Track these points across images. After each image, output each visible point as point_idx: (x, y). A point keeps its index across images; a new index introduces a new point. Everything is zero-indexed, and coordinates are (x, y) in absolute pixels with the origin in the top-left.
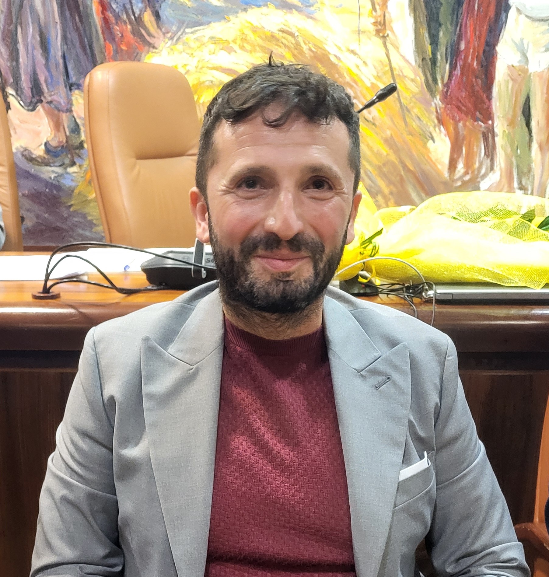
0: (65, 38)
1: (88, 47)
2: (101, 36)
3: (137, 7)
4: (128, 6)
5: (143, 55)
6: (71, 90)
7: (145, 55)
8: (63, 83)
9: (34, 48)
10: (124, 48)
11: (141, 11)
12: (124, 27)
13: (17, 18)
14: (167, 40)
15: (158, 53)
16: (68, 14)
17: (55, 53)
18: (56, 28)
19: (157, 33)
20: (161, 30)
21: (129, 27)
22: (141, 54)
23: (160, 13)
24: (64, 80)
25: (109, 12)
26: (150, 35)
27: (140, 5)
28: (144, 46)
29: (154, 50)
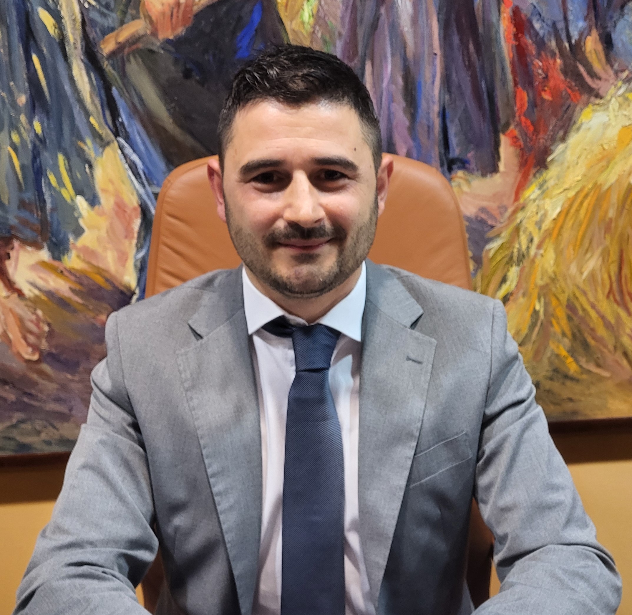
0: (447, 81)
1: (485, 96)
2: (510, 77)
3: (576, 26)
4: (561, 25)
5: (578, 109)
6: (450, 169)
7: (582, 110)
8: (437, 159)
9: (391, 100)
10: (547, 97)
11: (581, 34)
12: (551, 62)
13: (366, 47)
14: (620, 83)
15: (603, 104)
16: (456, 39)
17: (429, 108)
18: (434, 65)
19: (605, 71)
20: (612, 66)
21: (559, 61)
22: (576, 107)
23: (614, 36)
24: (440, 153)
25: (528, 37)
26: (593, 75)
27: (581, 24)
28: (581, 94)
29: (598, 101)
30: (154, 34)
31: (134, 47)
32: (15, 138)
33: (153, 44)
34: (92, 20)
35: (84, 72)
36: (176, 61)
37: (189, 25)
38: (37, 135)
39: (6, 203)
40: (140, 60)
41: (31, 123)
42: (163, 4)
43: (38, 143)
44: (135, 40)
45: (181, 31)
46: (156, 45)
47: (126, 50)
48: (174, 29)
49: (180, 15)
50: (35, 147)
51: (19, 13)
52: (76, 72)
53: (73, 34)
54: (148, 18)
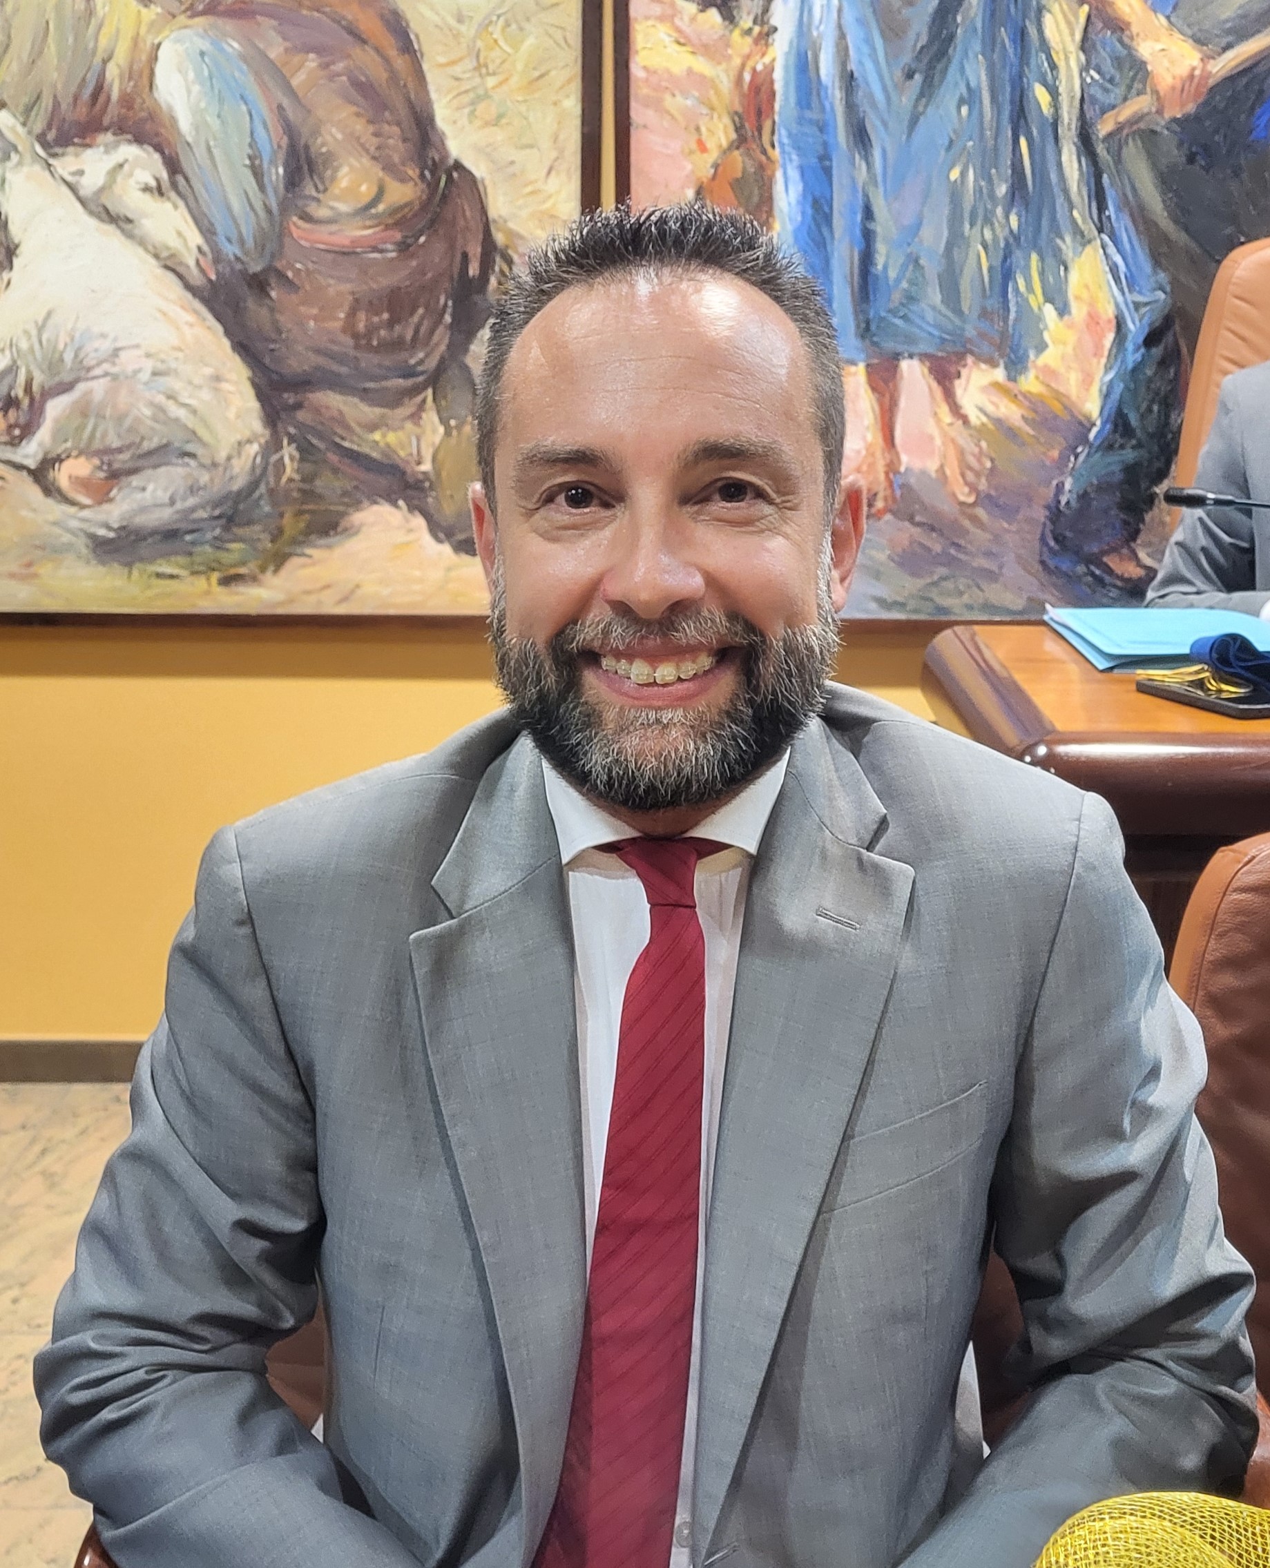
30: (1160, 112)
31: (1135, 127)
32: (988, 234)
33: (1157, 124)
34: (1092, 97)
35: (1074, 157)
36: (1180, 145)
37: (1200, 100)
38: (1011, 231)
39: (966, 312)
40: (1139, 142)
41: (1007, 218)
42: (1174, 78)
43: (1011, 240)
44: (1139, 118)
45: (1191, 108)
46: (1160, 124)
47: (1125, 132)
48: (1183, 105)
49: (1192, 90)
50: (1007, 244)
51: (1013, 88)
52: (1064, 158)
53: (1069, 113)
54: (1156, 92)
